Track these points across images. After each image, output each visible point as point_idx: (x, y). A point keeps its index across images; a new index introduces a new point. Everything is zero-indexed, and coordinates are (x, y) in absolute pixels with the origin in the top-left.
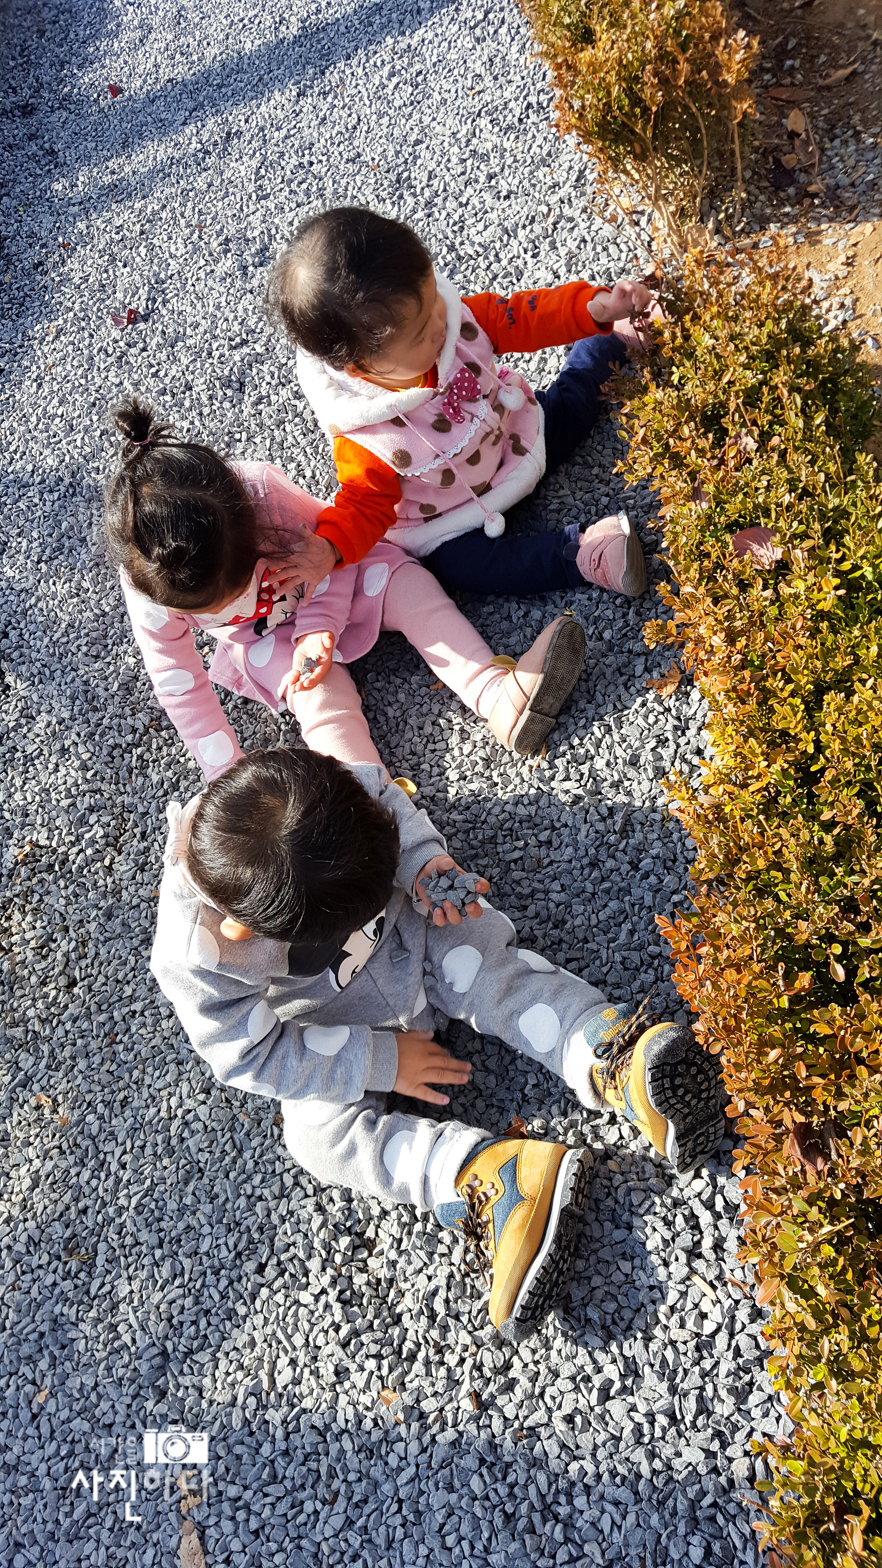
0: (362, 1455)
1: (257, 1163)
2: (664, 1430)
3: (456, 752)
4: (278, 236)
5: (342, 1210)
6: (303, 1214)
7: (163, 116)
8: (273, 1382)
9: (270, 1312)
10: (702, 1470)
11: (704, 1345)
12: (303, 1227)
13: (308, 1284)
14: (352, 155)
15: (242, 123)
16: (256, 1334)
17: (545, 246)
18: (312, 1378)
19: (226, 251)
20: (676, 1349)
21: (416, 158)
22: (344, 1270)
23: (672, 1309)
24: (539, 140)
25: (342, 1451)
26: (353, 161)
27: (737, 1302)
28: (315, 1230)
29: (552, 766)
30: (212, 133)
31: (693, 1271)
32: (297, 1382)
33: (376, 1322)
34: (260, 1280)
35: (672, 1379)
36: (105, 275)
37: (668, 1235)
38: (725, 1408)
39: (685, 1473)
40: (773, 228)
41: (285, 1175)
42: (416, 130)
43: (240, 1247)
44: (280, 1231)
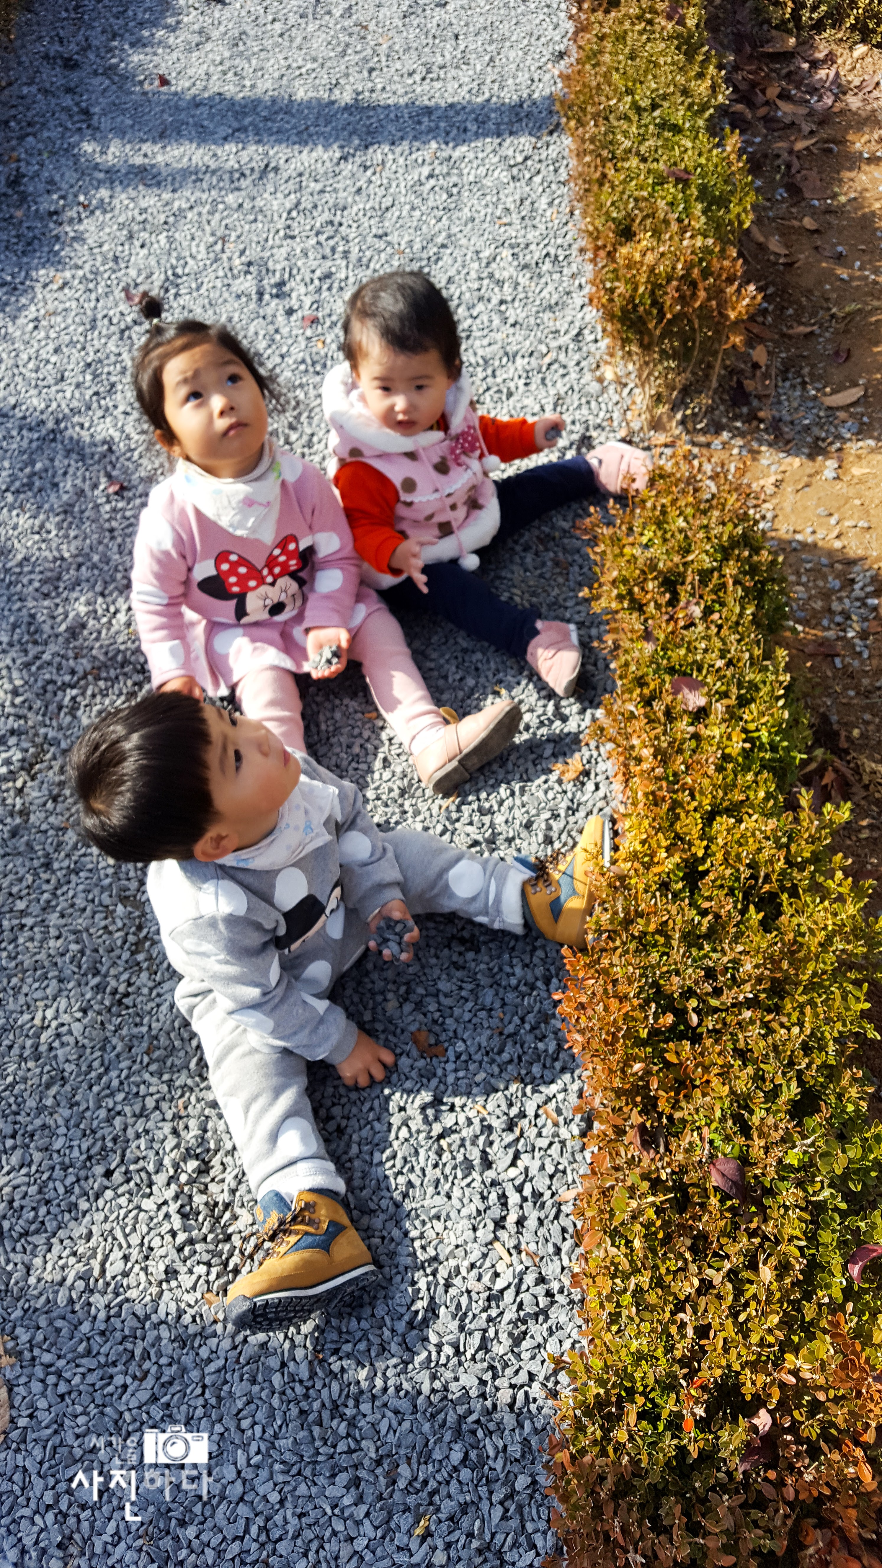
0: (176, 1345)
1: (121, 1083)
2: (448, 1358)
3: (376, 776)
4: (298, 278)
5: (196, 1137)
6: (159, 1135)
7: (206, 123)
8: (103, 1271)
9: (112, 1212)
10: (473, 1393)
11: (495, 1297)
12: (156, 1146)
13: (151, 1194)
14: (380, 232)
15: (282, 162)
16: (95, 1229)
17: (536, 379)
18: (142, 1274)
19: (247, 272)
20: (470, 1298)
21: (438, 259)
22: (186, 1189)
23: (473, 1266)
24: (550, 288)
25: (159, 1338)
26: (380, 237)
27: (527, 1268)
28: (168, 1150)
29: (459, 810)
30: (251, 159)
31: (496, 1238)
32: (126, 1274)
33: (210, 1237)
34: (106, 1183)
35: (462, 1320)
36: (120, 248)
37: (482, 1207)
38: (499, 1349)
39: (458, 1395)
40: (725, 435)
41: (148, 1099)
42: (444, 234)
43: (93, 1151)
44: (134, 1145)
